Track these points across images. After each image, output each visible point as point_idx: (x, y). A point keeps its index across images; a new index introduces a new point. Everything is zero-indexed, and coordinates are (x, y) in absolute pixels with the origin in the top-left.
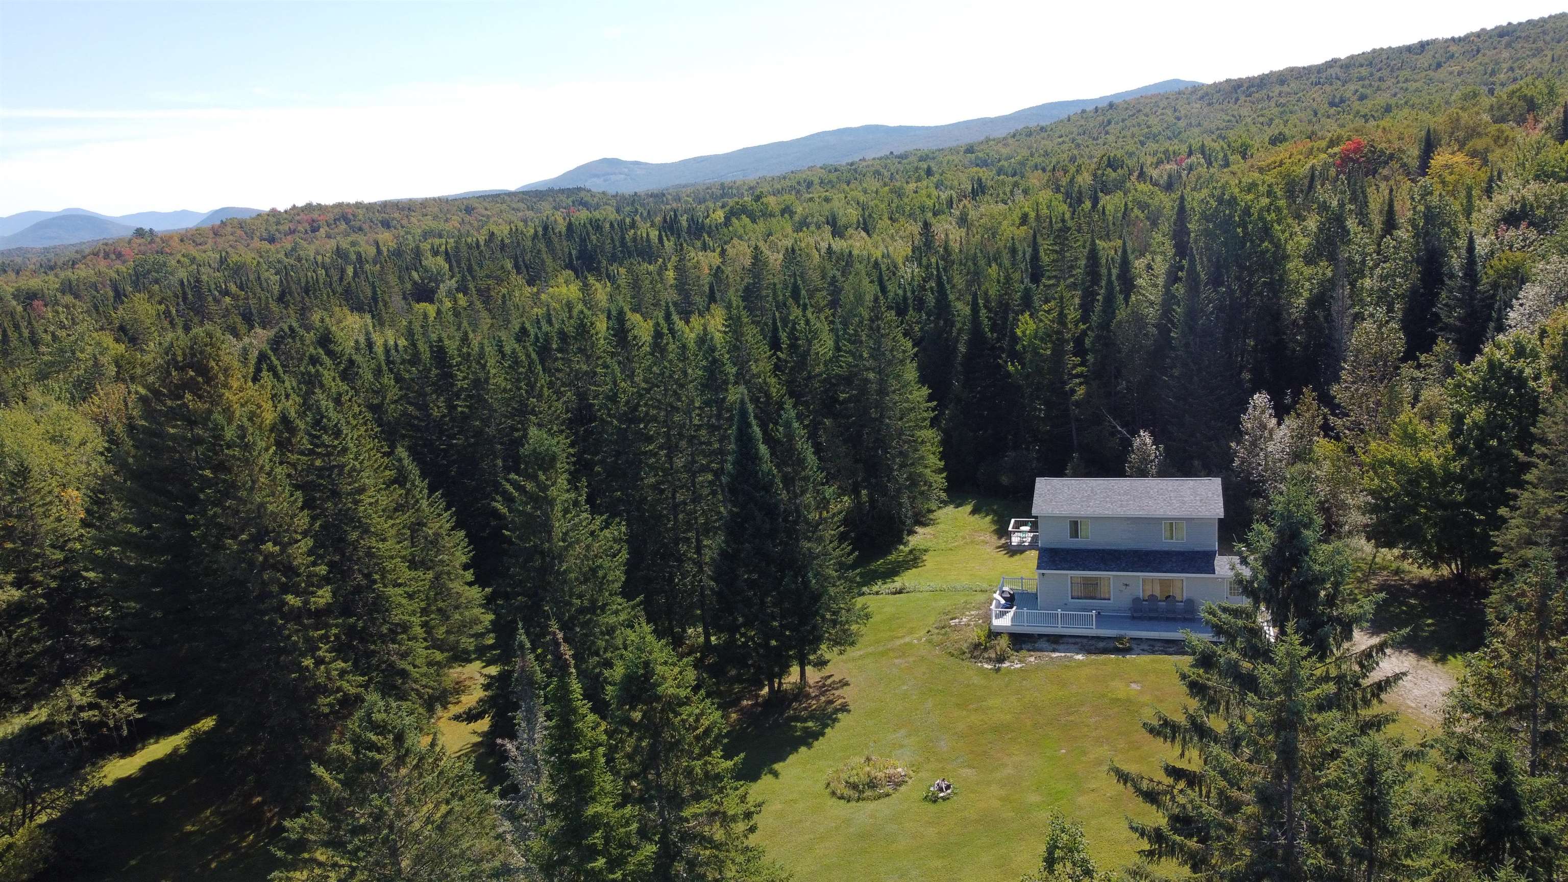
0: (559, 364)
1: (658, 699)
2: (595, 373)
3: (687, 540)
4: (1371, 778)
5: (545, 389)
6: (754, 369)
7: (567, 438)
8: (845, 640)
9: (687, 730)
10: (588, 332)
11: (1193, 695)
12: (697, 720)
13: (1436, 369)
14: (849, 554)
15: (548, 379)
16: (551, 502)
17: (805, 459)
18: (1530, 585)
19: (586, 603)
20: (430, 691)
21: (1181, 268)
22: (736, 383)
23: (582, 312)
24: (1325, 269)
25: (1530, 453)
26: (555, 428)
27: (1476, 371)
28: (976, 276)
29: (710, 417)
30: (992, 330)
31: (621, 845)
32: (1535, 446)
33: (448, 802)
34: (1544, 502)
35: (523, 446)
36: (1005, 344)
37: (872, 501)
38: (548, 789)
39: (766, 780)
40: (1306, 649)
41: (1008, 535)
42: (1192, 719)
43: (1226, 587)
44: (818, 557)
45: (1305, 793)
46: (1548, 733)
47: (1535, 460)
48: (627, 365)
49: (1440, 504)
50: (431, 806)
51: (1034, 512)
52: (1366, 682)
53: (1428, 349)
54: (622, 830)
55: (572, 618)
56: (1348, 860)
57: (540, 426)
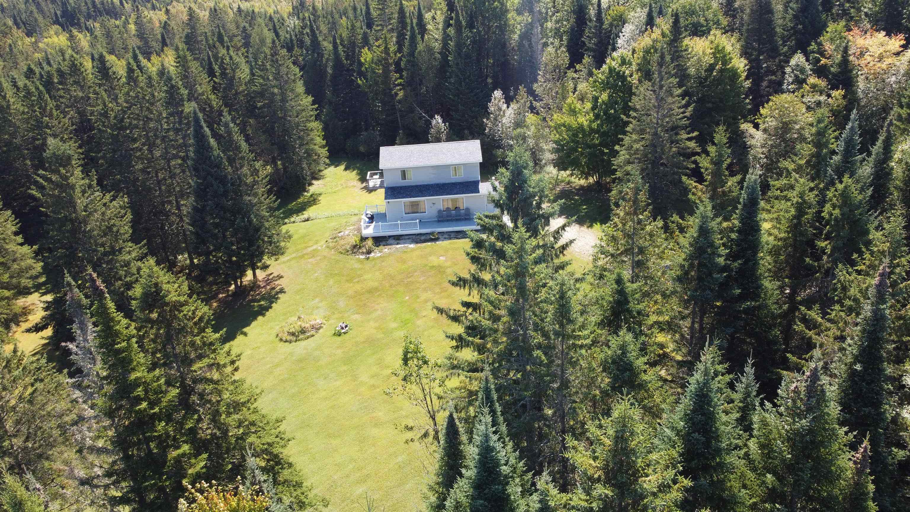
0: (61, 93)
1: (167, 304)
2: (89, 98)
3: (170, 202)
4: (562, 295)
5: (54, 111)
6: (200, 90)
7: (75, 143)
8: (278, 252)
9: (188, 320)
10: (79, 70)
11: (473, 263)
12: (194, 313)
13: (585, 72)
14: (275, 202)
15: (55, 104)
16: (72, 187)
17: (240, 146)
18: (630, 189)
19: (107, 249)
20: (5, 316)
21: (451, 18)
22: (189, 100)
23: (72, 56)
24: (527, 18)
25: (628, 116)
26: (66, 136)
27: (603, 74)
28: (333, 26)
29: (174, 123)
30: (347, 59)
31: (156, 393)
32: (631, 113)
33: (32, 385)
34: (635, 141)
35: (45, 151)
36: (355, 67)
37: (285, 168)
38: (102, 368)
39: (240, 338)
40: (528, 234)
41: (367, 181)
42: (473, 276)
43: (486, 199)
44: (255, 205)
45: (531, 307)
46: (639, 261)
47: (631, 120)
48: (111, 91)
49: (589, 147)
50: (21, 389)
51: (381, 167)
52: (557, 246)
53: (580, 62)
54: (155, 384)
55: (99, 259)
56: (553, 337)
57: (55, 136)
